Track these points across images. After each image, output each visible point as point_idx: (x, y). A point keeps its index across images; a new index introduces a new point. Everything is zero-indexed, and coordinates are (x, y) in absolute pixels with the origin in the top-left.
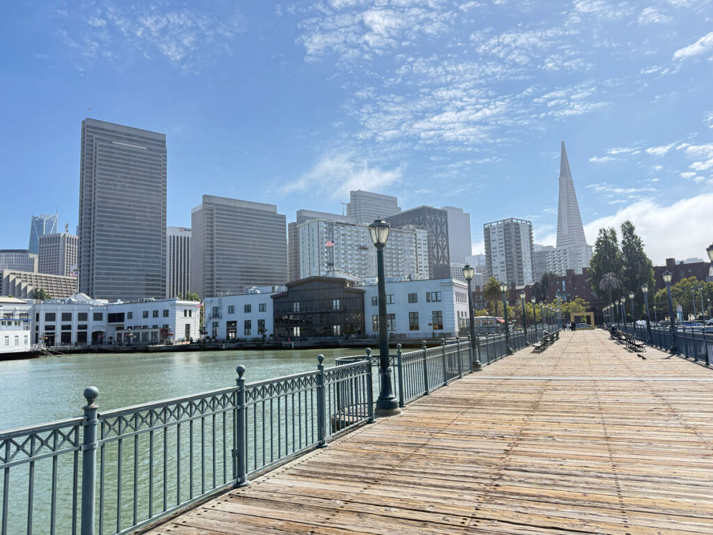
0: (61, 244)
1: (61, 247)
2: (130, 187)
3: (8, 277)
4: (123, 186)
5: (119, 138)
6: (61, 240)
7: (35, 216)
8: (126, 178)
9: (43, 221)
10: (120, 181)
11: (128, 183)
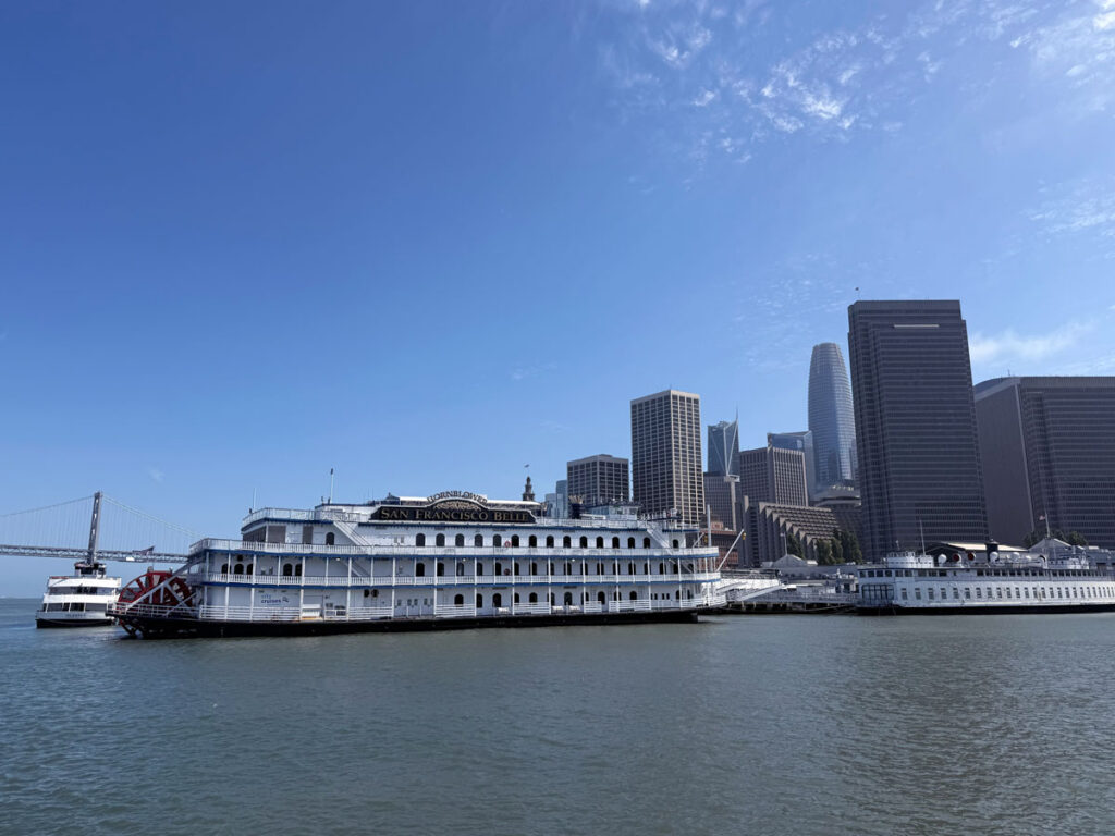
0: (768, 461)
1: (769, 466)
2: (925, 384)
3: (764, 511)
4: (916, 383)
5: (900, 320)
6: (768, 456)
7: (712, 424)
8: (918, 371)
9: (722, 431)
10: (911, 378)
11: (923, 377)
